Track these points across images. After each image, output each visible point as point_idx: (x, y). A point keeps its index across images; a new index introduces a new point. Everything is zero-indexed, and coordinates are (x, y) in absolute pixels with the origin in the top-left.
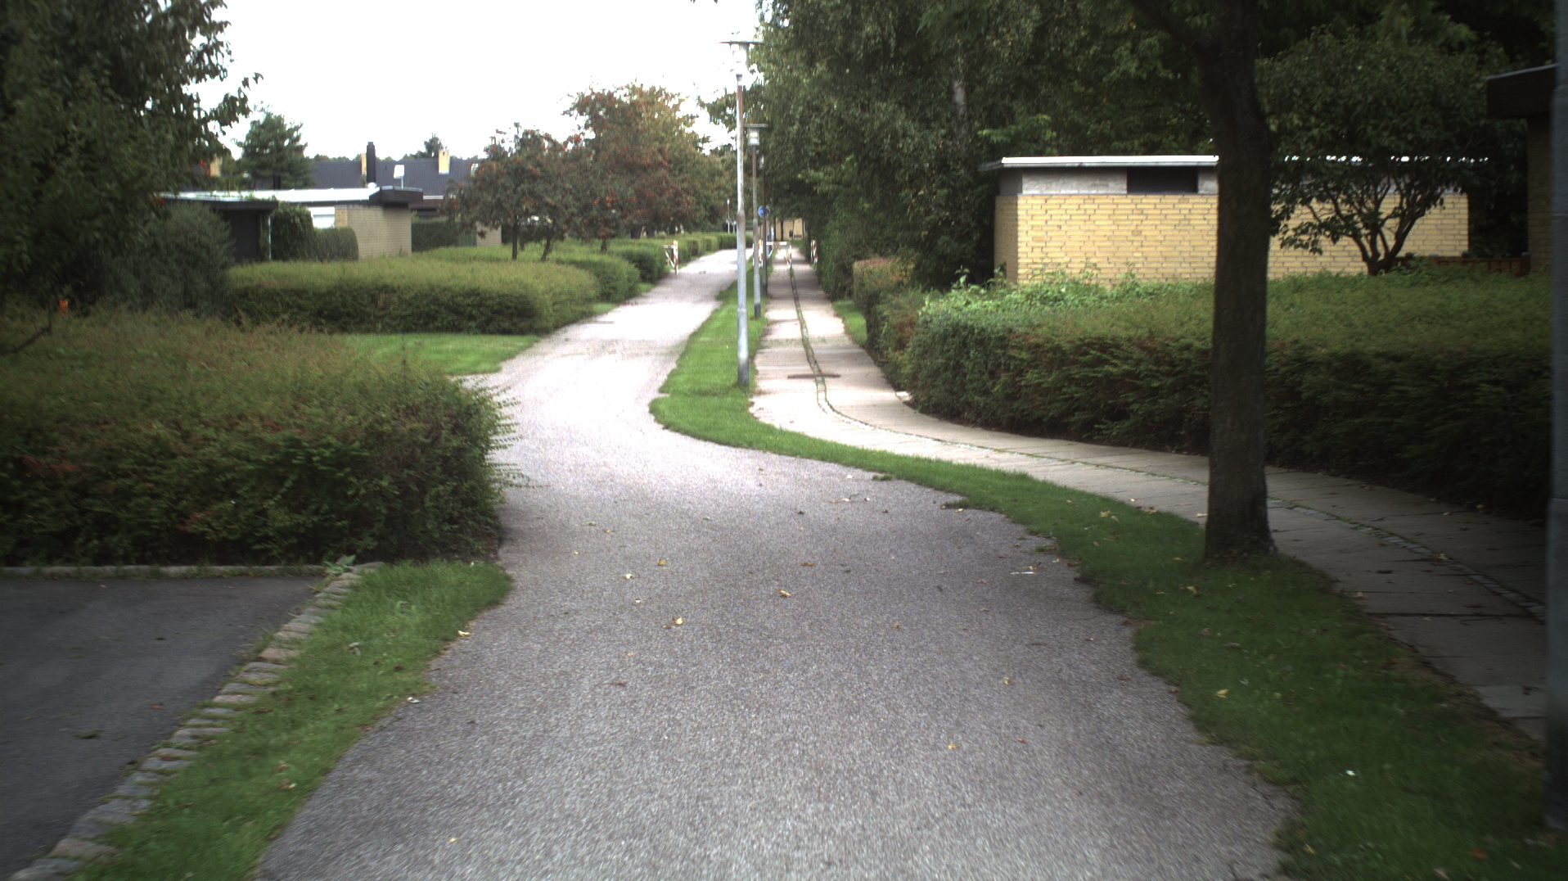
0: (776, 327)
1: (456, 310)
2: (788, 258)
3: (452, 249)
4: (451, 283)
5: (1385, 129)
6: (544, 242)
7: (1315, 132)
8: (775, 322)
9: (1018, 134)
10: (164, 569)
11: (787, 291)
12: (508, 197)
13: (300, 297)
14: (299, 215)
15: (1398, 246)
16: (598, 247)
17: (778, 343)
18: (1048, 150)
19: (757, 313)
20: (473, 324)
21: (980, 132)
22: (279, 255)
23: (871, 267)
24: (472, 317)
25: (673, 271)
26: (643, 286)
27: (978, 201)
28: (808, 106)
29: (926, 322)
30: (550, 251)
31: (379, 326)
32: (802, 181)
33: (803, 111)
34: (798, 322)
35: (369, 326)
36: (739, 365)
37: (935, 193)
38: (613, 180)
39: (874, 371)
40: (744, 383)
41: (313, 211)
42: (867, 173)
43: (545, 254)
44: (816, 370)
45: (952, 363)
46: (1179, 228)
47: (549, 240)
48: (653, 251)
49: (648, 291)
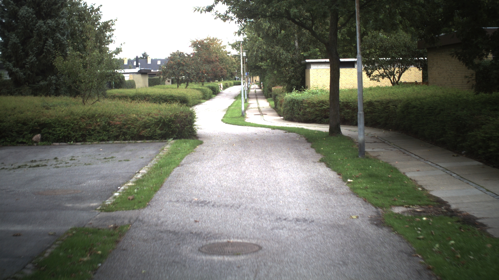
0: (250, 105)
1: (161, 99)
2: (255, 88)
3: (160, 85)
4: (165, 94)
5: (394, 52)
6: (186, 83)
7: (378, 53)
9: (311, 53)
10: (137, 141)
11: (254, 96)
12: (176, 71)
14: (122, 76)
15: (399, 80)
16: (201, 85)
17: (252, 108)
18: (319, 57)
19: (246, 101)
21: (301, 53)
22: (116, 87)
23: (276, 88)
25: (221, 91)
26: (213, 96)
28: (258, 47)
29: (286, 99)
30: (188, 86)
32: (258, 65)
33: (257, 49)
34: (257, 104)
36: (242, 112)
37: (290, 69)
38: (205, 66)
40: (243, 115)
41: (124, 75)
42: (273, 64)
43: (186, 86)
44: (261, 113)
45: (291, 108)
46: (350, 76)
47: (188, 83)
48: (215, 86)
49: (215, 97)
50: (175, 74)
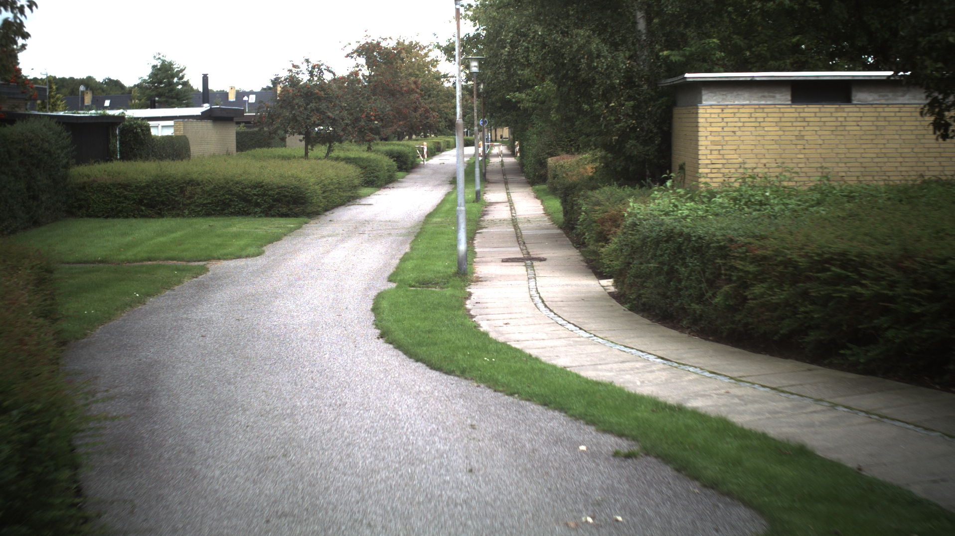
0: (492, 208)
1: (245, 199)
2: (499, 153)
3: (265, 151)
6: (327, 144)
8: (491, 204)
9: (692, 54)
11: (499, 177)
12: (301, 112)
13: (125, 189)
14: (140, 126)
17: (494, 223)
18: (716, 68)
19: (476, 197)
20: (258, 210)
21: (661, 54)
22: (125, 157)
23: (562, 162)
24: (257, 205)
25: (422, 163)
26: (400, 174)
27: (659, 111)
28: (517, 33)
30: (332, 151)
31: (186, 212)
32: (510, 100)
33: (513, 37)
34: (508, 204)
35: (178, 212)
36: (458, 255)
37: (623, 105)
38: (375, 100)
39: (573, 253)
40: (463, 272)
41: (151, 123)
42: (565, 89)
43: (328, 153)
44: (525, 252)
45: (666, 268)
46: (835, 133)
47: (330, 142)
48: (406, 150)
49: (403, 178)
50: (297, 121)
